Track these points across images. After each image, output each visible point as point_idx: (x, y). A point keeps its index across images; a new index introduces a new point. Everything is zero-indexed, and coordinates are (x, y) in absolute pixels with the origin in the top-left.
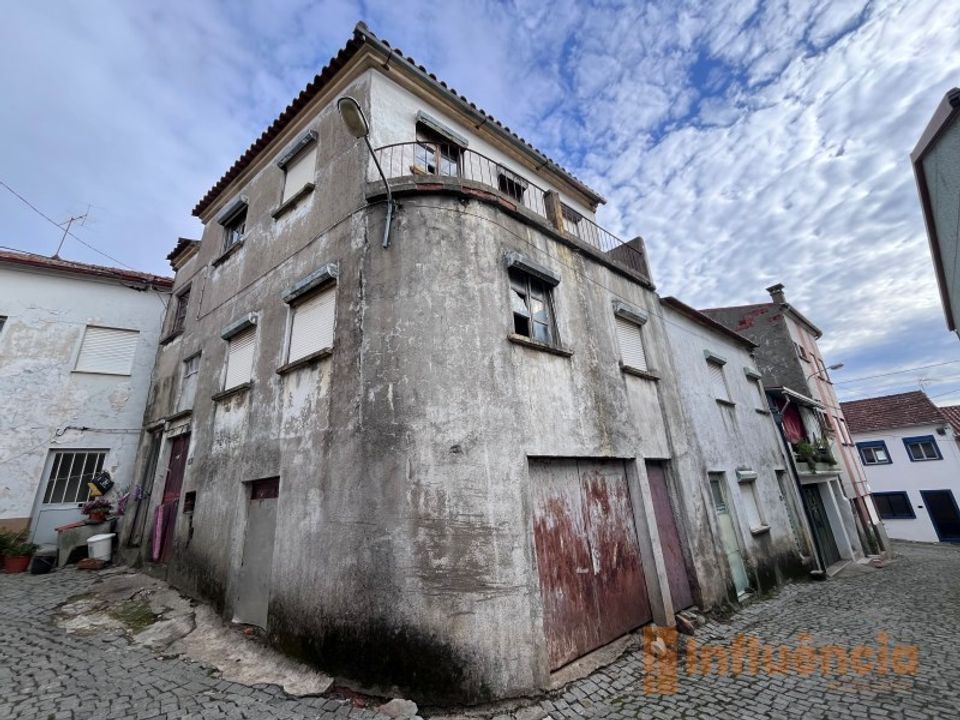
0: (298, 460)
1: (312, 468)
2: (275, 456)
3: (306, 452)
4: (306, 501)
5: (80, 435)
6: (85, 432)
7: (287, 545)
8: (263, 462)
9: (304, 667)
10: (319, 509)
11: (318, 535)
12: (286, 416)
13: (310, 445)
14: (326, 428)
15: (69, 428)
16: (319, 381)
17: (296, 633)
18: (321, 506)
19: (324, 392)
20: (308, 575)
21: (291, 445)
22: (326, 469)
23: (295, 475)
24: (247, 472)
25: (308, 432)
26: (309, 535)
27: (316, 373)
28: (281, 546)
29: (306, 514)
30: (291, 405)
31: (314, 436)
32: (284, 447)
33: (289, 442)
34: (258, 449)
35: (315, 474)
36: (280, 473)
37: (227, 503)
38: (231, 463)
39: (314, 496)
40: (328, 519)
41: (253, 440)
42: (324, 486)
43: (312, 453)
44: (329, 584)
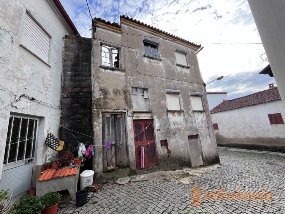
0: (203, 131)
1: (206, 133)
2: (197, 130)
3: (204, 130)
4: (207, 138)
5: (30, 104)
6: (33, 103)
7: (205, 147)
8: (193, 131)
9: (214, 165)
10: (210, 140)
11: (211, 144)
12: (197, 121)
13: (205, 128)
14: (207, 125)
15: (23, 96)
16: (203, 116)
17: (211, 160)
18: (210, 139)
19: (205, 119)
20: (210, 151)
21: (200, 128)
22: (209, 133)
23: (203, 134)
24: (188, 133)
25: (204, 126)
26: (209, 144)
27: (202, 114)
28: (204, 147)
29: (207, 141)
30: (197, 119)
31: (205, 127)
32: (198, 128)
33: (200, 127)
34: (191, 128)
35: (207, 133)
36: (199, 133)
37: (184, 141)
38: (181, 131)
39: (208, 137)
40: (212, 141)
41: (188, 125)
42: (210, 136)
43: (206, 130)
44: (214, 151)
